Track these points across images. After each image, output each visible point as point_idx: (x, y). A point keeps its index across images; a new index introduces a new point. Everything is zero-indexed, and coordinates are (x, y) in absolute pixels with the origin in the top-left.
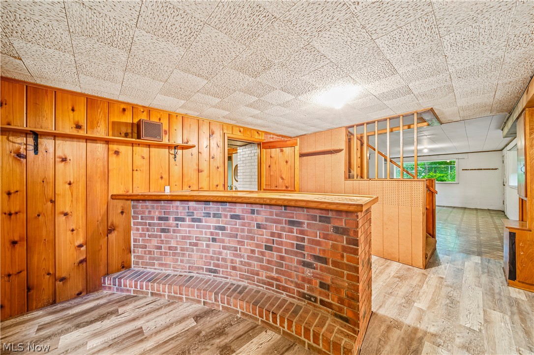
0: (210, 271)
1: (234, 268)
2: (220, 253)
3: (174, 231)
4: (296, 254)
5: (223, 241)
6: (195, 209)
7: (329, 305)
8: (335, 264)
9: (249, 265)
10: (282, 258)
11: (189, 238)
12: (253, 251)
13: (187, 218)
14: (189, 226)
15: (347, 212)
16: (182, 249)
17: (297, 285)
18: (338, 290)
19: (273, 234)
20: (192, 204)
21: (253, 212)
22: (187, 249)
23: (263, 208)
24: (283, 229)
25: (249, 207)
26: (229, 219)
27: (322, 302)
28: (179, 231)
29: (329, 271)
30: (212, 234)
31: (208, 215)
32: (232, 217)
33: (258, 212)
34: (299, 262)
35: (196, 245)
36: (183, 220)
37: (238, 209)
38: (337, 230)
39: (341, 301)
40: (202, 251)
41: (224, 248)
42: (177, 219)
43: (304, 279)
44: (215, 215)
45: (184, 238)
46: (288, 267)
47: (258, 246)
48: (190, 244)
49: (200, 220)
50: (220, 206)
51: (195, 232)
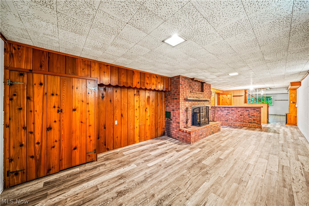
0: (226, 121)
1: (232, 120)
2: (228, 117)
3: (217, 113)
4: (248, 116)
5: (229, 115)
6: (222, 109)
7: (255, 123)
8: (256, 116)
9: (236, 119)
10: (244, 117)
11: (220, 115)
12: (237, 116)
13: (220, 111)
14: (221, 112)
15: (259, 108)
16: (219, 117)
17: (248, 121)
18: (257, 120)
19: (242, 113)
20: (221, 108)
21: (237, 109)
22: (220, 117)
23: (239, 108)
24: (245, 112)
25: (236, 108)
26: (230, 111)
27: (254, 123)
28: (218, 113)
29: (255, 117)
30: (226, 113)
31: (225, 110)
32: (231, 110)
33: (238, 109)
34: (248, 117)
35: (222, 116)
36: (219, 111)
37: (233, 109)
38: (257, 111)
39: (258, 122)
40: (224, 117)
41: (229, 116)
42: (217, 111)
43: (249, 120)
44: (227, 110)
45: (219, 115)
46: (246, 118)
47: (238, 115)
48: (221, 116)
49: (223, 111)
50: (228, 108)
51: (222, 113)
